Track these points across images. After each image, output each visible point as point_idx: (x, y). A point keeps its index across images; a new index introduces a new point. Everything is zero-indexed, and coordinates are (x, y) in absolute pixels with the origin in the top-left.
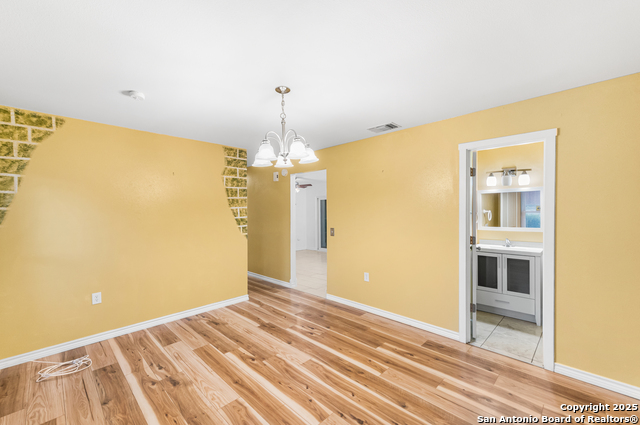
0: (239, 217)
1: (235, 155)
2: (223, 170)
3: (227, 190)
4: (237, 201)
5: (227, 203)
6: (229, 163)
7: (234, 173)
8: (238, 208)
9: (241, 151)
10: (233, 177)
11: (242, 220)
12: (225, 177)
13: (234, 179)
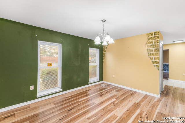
0: (154, 60)
1: (152, 35)
2: (146, 42)
3: (148, 50)
4: (153, 54)
5: (148, 55)
6: (149, 39)
7: (152, 42)
8: (153, 57)
9: (155, 33)
10: (151, 44)
11: (155, 62)
12: (147, 45)
13: (151, 45)
